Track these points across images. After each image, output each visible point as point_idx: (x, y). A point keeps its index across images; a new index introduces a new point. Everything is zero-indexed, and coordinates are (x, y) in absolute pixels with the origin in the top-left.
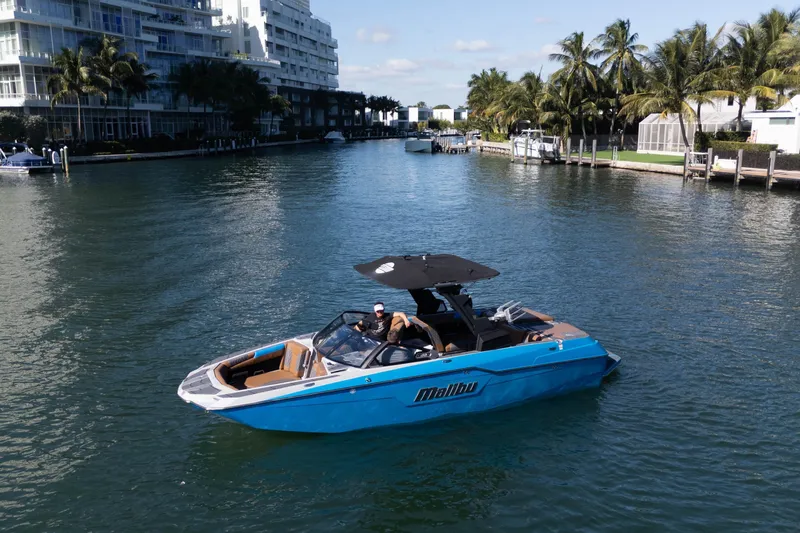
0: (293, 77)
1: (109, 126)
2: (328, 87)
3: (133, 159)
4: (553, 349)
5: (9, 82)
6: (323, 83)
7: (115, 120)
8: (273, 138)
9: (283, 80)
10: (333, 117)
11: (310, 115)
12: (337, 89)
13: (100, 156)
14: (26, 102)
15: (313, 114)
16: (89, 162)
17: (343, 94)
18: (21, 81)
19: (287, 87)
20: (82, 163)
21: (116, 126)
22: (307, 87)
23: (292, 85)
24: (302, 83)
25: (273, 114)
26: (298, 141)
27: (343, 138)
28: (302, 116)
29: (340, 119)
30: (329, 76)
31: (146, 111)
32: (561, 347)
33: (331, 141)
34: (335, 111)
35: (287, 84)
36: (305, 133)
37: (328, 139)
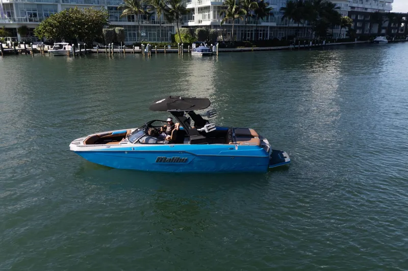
0: (361, 6)
1: (249, 33)
2: (384, 10)
3: (254, 50)
4: (232, 149)
5: (207, 14)
6: (381, 8)
7: (252, 31)
8: (340, 40)
9: (352, 8)
10: (384, 28)
11: (369, 27)
12: (391, 12)
13: (239, 49)
14: (211, 23)
15: (370, 27)
16: (234, 51)
17: (394, 14)
18: (211, 13)
19: (356, 11)
20: (230, 51)
21: (252, 34)
22: (369, 11)
23: (359, 10)
24: (366, 9)
25: (342, 27)
26: (356, 42)
27: (386, 41)
28: (362, 28)
29: (389, 29)
30: (387, 4)
31: (268, 26)
32: (237, 148)
33: (378, 42)
34: (386, 24)
35: (356, 10)
36: (362, 37)
37: (376, 41)
